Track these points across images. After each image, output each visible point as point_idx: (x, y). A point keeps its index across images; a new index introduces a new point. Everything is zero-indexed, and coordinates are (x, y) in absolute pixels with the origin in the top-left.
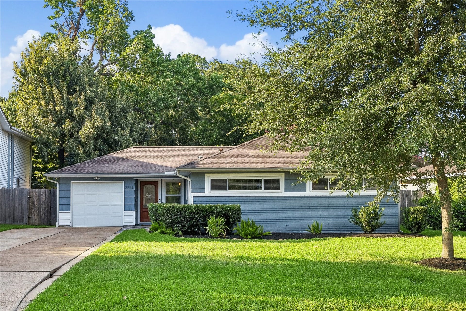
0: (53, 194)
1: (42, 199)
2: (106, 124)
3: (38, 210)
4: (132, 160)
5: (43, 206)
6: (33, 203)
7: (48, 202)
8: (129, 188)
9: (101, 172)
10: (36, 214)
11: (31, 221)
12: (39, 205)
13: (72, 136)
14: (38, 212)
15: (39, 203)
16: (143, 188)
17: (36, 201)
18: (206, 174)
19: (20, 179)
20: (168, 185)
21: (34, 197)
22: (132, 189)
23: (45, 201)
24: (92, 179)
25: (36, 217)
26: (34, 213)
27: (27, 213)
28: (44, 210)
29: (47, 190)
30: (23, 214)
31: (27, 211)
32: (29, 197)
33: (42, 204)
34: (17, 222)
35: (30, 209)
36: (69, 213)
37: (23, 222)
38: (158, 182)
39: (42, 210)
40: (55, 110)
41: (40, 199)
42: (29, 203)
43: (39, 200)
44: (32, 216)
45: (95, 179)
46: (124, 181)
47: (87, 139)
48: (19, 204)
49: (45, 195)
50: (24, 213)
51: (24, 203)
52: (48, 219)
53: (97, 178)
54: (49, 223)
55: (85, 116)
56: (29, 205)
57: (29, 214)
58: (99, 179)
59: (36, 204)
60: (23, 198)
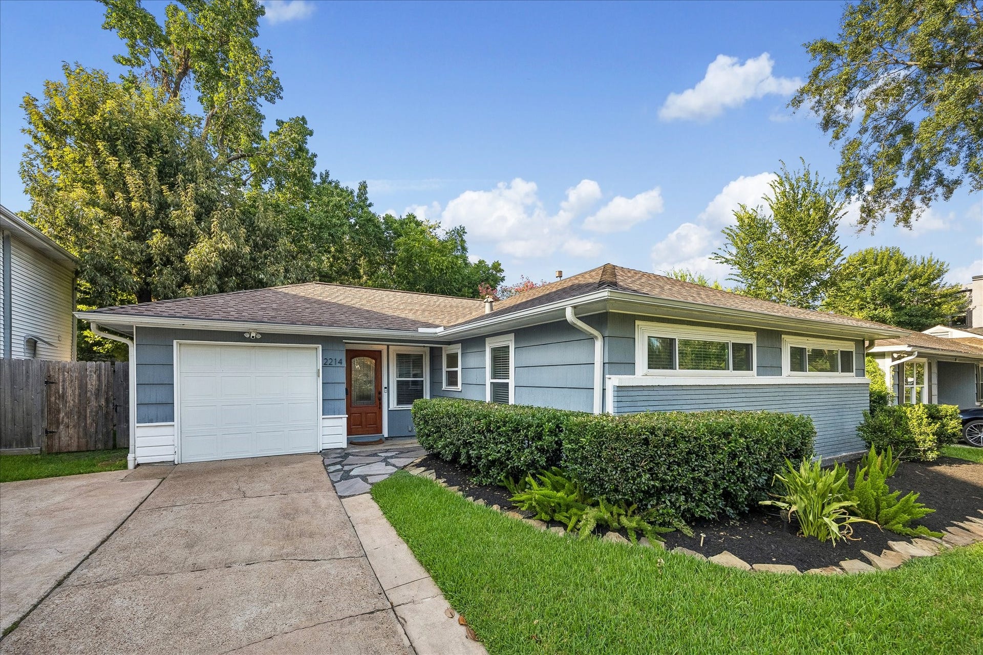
0: (121, 373)
1: (89, 386)
2: (240, 250)
3: (79, 412)
4: (327, 302)
5: (94, 403)
6: (63, 397)
7: (107, 394)
8: (333, 363)
9: (266, 320)
10: (71, 424)
11: (57, 441)
12: (80, 400)
13: (167, 262)
14: (79, 417)
15: (80, 395)
16: (351, 362)
17: (69, 392)
18: (637, 322)
19: (39, 342)
20: (402, 358)
21: (64, 381)
22: (339, 365)
23: (98, 390)
24: (239, 336)
25: (71, 431)
26: (66, 420)
27: (43, 420)
28: (97, 413)
29: (103, 363)
30: (30, 426)
31: (42, 417)
32: (46, 382)
33: (89, 400)
34: (11, 446)
35: (52, 412)
36: (171, 429)
37: (28, 446)
38: (380, 352)
39: (91, 412)
40: (129, 207)
41: (83, 387)
42: (48, 396)
43: (80, 388)
44: (58, 427)
45: (247, 335)
46: (320, 346)
47: (202, 271)
48: (14, 399)
49: (99, 377)
50: (34, 422)
51: (33, 396)
52: (108, 433)
53: (253, 334)
54: (111, 444)
55: (196, 229)
56: (49, 400)
57: (50, 424)
58: (259, 336)
59: (70, 398)
60: (27, 385)
